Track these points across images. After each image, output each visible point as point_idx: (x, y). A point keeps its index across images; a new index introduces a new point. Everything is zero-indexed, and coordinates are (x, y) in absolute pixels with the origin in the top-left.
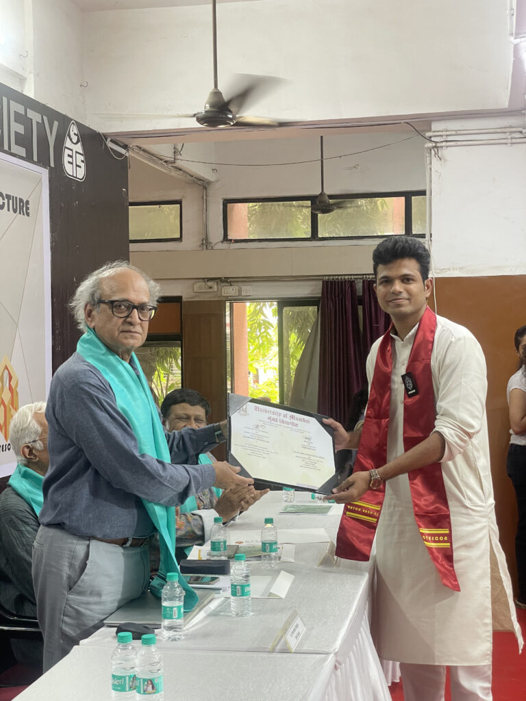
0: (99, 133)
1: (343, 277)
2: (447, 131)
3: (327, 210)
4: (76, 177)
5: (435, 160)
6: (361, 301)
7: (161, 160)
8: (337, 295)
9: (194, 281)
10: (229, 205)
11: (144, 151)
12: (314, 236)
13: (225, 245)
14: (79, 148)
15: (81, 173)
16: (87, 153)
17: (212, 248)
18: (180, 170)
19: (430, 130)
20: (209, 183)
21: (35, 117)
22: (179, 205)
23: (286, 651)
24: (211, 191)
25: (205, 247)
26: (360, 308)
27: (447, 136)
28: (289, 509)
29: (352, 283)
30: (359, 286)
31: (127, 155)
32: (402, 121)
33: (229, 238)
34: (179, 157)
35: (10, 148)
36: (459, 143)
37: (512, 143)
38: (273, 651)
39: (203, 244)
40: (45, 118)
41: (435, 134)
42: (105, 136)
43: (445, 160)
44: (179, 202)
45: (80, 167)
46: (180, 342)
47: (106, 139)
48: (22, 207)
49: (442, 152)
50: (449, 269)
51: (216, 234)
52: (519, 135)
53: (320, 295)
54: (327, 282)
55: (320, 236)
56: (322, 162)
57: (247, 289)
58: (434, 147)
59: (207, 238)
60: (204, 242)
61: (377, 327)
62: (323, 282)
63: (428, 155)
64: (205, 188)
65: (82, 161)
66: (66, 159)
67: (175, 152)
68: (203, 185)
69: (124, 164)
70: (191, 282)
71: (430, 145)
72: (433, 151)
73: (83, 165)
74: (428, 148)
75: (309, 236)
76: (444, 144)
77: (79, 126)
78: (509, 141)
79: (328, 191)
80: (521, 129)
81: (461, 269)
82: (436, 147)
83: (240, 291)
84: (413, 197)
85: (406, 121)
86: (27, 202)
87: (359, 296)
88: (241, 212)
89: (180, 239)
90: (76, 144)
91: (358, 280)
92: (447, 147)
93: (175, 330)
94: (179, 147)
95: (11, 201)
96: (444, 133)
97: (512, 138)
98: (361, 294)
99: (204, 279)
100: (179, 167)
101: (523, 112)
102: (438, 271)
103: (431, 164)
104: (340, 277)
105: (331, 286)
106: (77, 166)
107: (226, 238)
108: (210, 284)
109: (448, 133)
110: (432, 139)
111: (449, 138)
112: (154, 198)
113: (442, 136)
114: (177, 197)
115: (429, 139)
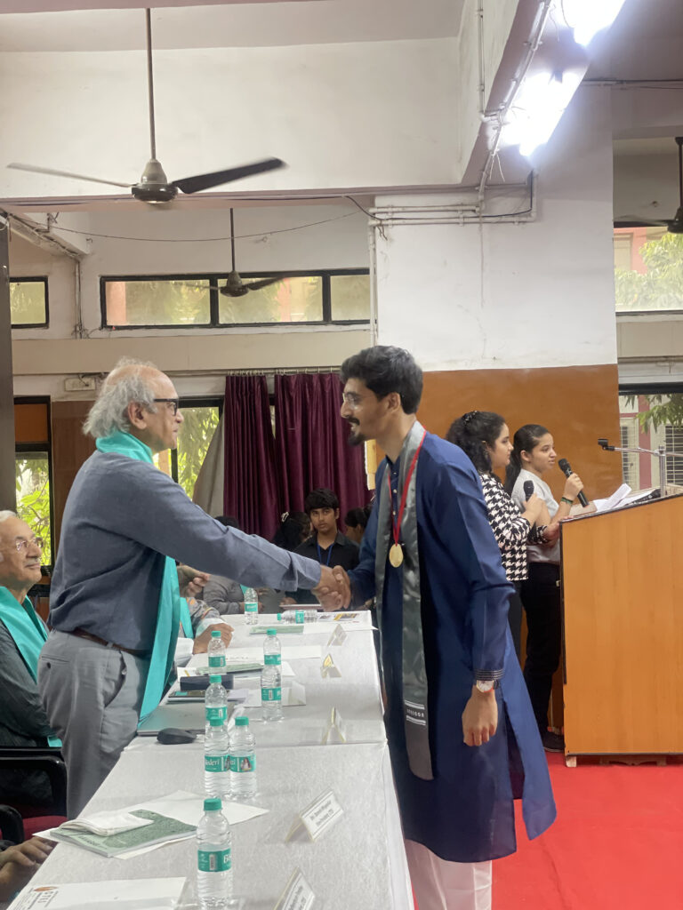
1: (251, 372)
2: (393, 207)
3: (235, 290)
5: (379, 240)
6: (273, 401)
7: (33, 228)
8: (244, 393)
9: (67, 377)
10: (107, 283)
11: (16, 218)
12: (214, 322)
13: (105, 333)
17: (88, 337)
18: (52, 240)
19: (373, 205)
20: (82, 255)
22: (43, 283)
23: (338, 742)
24: (84, 267)
25: (78, 335)
26: (273, 411)
27: (393, 212)
28: (258, 631)
29: (262, 379)
30: (270, 382)
31: (8, 225)
32: (343, 195)
33: (109, 323)
34: (54, 225)
36: (407, 221)
39: (76, 331)
41: (380, 210)
43: (392, 240)
44: (44, 279)
46: (47, 453)
49: (388, 231)
51: (92, 318)
52: (472, 214)
53: (224, 394)
54: (232, 378)
55: (221, 322)
56: (232, 235)
58: (378, 225)
59: (81, 325)
60: (78, 329)
61: (293, 432)
62: (227, 378)
63: (370, 233)
64: (77, 262)
67: (48, 219)
68: (74, 259)
69: (3, 236)
70: (63, 378)
71: (374, 222)
72: (377, 230)
74: (371, 226)
75: (208, 321)
76: (390, 222)
78: (462, 220)
79: (238, 270)
80: (473, 208)
82: (381, 225)
84: (332, 277)
85: (346, 195)
87: (271, 395)
88: (118, 290)
89: (46, 325)
91: (269, 376)
92: (393, 225)
93: (41, 438)
94: (54, 215)
96: (390, 210)
97: (464, 218)
98: (273, 392)
99: (78, 374)
100: (53, 237)
101: (477, 188)
103: (374, 243)
104: (247, 372)
105: (237, 384)
107: (104, 324)
108: (86, 380)
109: (394, 210)
110: (377, 216)
111: (396, 216)
112: (13, 273)
113: (387, 213)
114: (41, 273)
115: (373, 216)
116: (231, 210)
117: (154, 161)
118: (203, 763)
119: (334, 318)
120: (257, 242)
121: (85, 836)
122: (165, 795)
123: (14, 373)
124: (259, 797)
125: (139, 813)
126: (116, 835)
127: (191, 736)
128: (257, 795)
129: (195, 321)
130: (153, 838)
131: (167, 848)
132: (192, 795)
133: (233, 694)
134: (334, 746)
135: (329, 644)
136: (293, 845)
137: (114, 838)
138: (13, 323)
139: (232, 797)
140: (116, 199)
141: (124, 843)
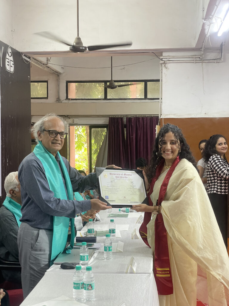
0: (19, 52)
2: (169, 56)
3: (112, 87)
4: (10, 71)
5: (164, 69)
6: (126, 126)
7: (42, 63)
8: (115, 124)
10: (69, 84)
11: (35, 59)
12: (106, 98)
13: (67, 101)
14: (11, 58)
15: (12, 70)
16: (15, 61)
17: (61, 102)
18: (49, 68)
19: (162, 55)
20: (60, 73)
23: (132, 272)
24: (61, 77)
25: (58, 101)
26: (125, 129)
27: (169, 58)
29: (122, 119)
30: (125, 120)
31: (30, 62)
32: (151, 52)
33: (69, 98)
34: (49, 62)
36: (174, 62)
37: (196, 62)
41: (164, 57)
42: (22, 53)
43: (168, 69)
44: (47, 82)
45: (12, 67)
47: (22, 54)
49: (167, 65)
50: (169, 115)
51: (63, 96)
52: (198, 59)
53: (108, 124)
54: (111, 118)
55: (108, 98)
56: (112, 66)
57: (76, 121)
60: (58, 99)
61: (132, 138)
62: (109, 118)
63: (160, 66)
64: (58, 76)
65: (13, 64)
66: (7, 63)
67: (47, 60)
68: (57, 74)
69: (29, 65)
71: (162, 62)
73: (13, 66)
75: (103, 98)
76: (168, 62)
77: (12, 49)
79: (113, 79)
80: (200, 57)
81: (174, 115)
82: (164, 63)
83: (73, 121)
87: (125, 124)
88: (73, 86)
89: (47, 98)
90: (10, 56)
91: (124, 117)
94: (49, 58)
96: (168, 57)
97: (196, 60)
98: (126, 123)
100: (49, 67)
101: (201, 49)
102: (165, 115)
103: (162, 70)
104: (117, 116)
105: (113, 121)
106: (11, 66)
107: (67, 98)
109: (170, 57)
111: (170, 60)
113: (167, 58)
114: (46, 80)
115: (162, 59)
116: (112, 57)
117: (78, 37)
119: (148, 98)
120: (121, 69)
122: (57, 297)
123: (32, 114)
128: (94, 300)
133: (95, 245)
134: (130, 274)
135: (136, 223)
139: (84, 300)
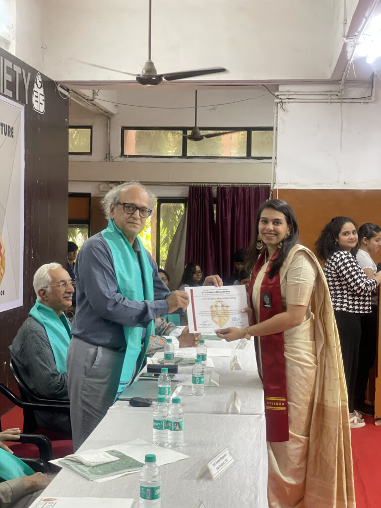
0: (53, 81)
1: (204, 184)
2: (289, 92)
3: (196, 137)
4: (40, 111)
5: (280, 111)
6: (216, 201)
7: (84, 98)
8: (199, 197)
9: (99, 183)
10: (125, 131)
11: (75, 92)
12: (184, 155)
13: (122, 159)
14: (41, 91)
15: (42, 109)
16: (46, 95)
17: (113, 161)
18: (95, 105)
19: (277, 90)
20: (112, 115)
21: (18, 69)
22: (90, 130)
24: (113, 120)
25: (108, 159)
26: (215, 206)
27: (289, 95)
29: (210, 189)
30: (214, 191)
31: (69, 96)
32: (260, 84)
33: (125, 154)
34: (96, 97)
35: (3, 92)
36: (297, 100)
38: (227, 413)
39: (106, 157)
40: (24, 71)
41: (281, 93)
42: (57, 83)
43: (287, 111)
45: (42, 104)
46: (88, 225)
47: (57, 85)
48: (9, 131)
49: (286, 106)
51: (116, 150)
52: (336, 97)
53: (187, 196)
54: (193, 187)
55: (188, 155)
56: (196, 106)
58: (280, 102)
59: (110, 154)
60: (108, 156)
61: (226, 220)
62: (190, 187)
63: (275, 107)
64: (109, 118)
65: (43, 100)
66: (35, 99)
67: (93, 93)
68: (107, 116)
69: (67, 102)
70: (98, 183)
71: (278, 101)
72: (279, 104)
73: (44, 103)
74: (276, 102)
75: (181, 154)
76: (287, 100)
77: (42, 75)
78: (330, 101)
79: (198, 125)
80: (337, 93)
81: (295, 184)
84: (253, 132)
85: (262, 84)
86: (13, 128)
87: (215, 198)
88: (132, 135)
89: (90, 153)
90: (40, 88)
91: (214, 187)
92: (289, 102)
93: (84, 216)
94: (97, 91)
95: (3, 128)
96: (287, 93)
97: (331, 99)
98: (216, 196)
99: (107, 182)
100: (95, 104)
101: (340, 82)
102: (280, 185)
103: (277, 113)
104: (201, 184)
105: (196, 190)
106: (41, 103)
107: (122, 154)
108: (111, 185)
110: (279, 97)
111: (290, 97)
112: (71, 124)
113: (285, 95)
114: (89, 124)
115: (277, 97)
116: (196, 91)
117: (149, 61)
118: (152, 424)
119: (252, 155)
120: (211, 110)
121: (78, 465)
122: (130, 441)
123: (69, 179)
124: (185, 446)
125: (112, 452)
126: (97, 466)
127: (150, 403)
128: (183, 445)
129: (175, 153)
130: (118, 470)
131: (125, 477)
132: (145, 442)
133: (177, 377)
134: (232, 415)
135: (237, 348)
136: (202, 481)
137: (95, 468)
138: (69, 151)
139: (168, 445)
140: (129, 83)
141: (101, 472)
